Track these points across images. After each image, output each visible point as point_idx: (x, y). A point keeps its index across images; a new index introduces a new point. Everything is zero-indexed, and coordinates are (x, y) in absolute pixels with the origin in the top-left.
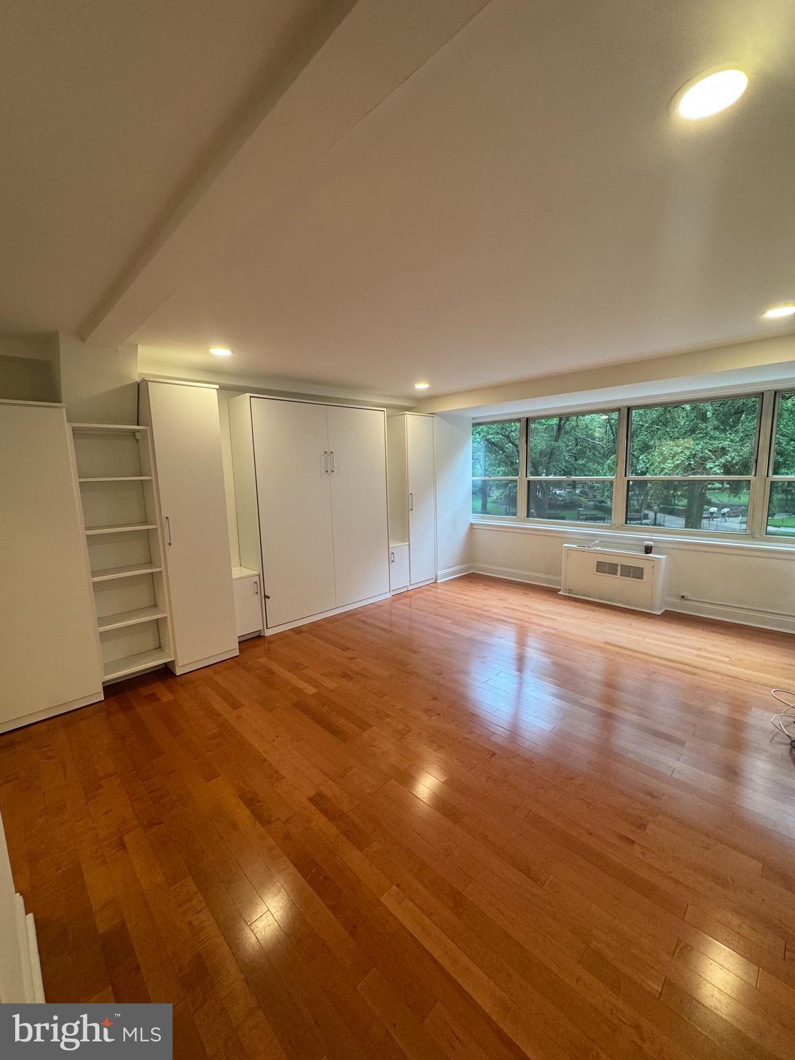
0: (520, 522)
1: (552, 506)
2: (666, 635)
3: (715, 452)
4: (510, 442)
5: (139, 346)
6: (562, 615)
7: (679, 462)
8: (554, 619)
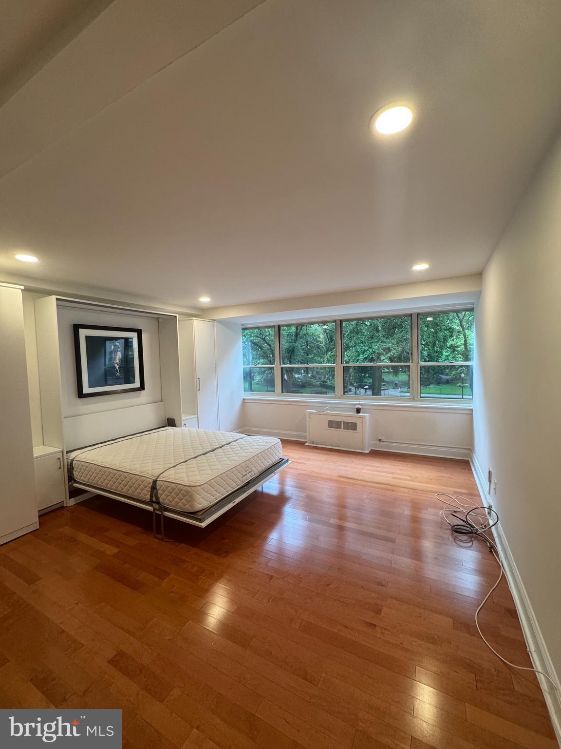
0: (277, 396)
1: (293, 384)
2: (374, 466)
3: (385, 350)
4: (266, 343)
6: (309, 459)
7: (366, 356)
8: (304, 463)
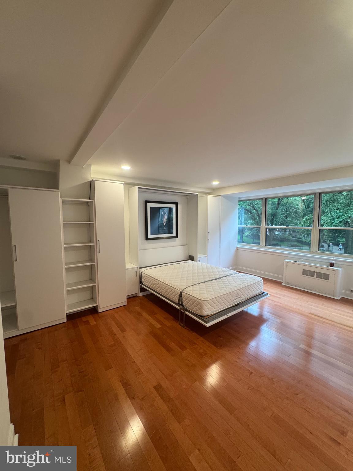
0: (261, 247)
1: (274, 240)
4: (255, 209)
5: (92, 165)
8: (280, 298)
